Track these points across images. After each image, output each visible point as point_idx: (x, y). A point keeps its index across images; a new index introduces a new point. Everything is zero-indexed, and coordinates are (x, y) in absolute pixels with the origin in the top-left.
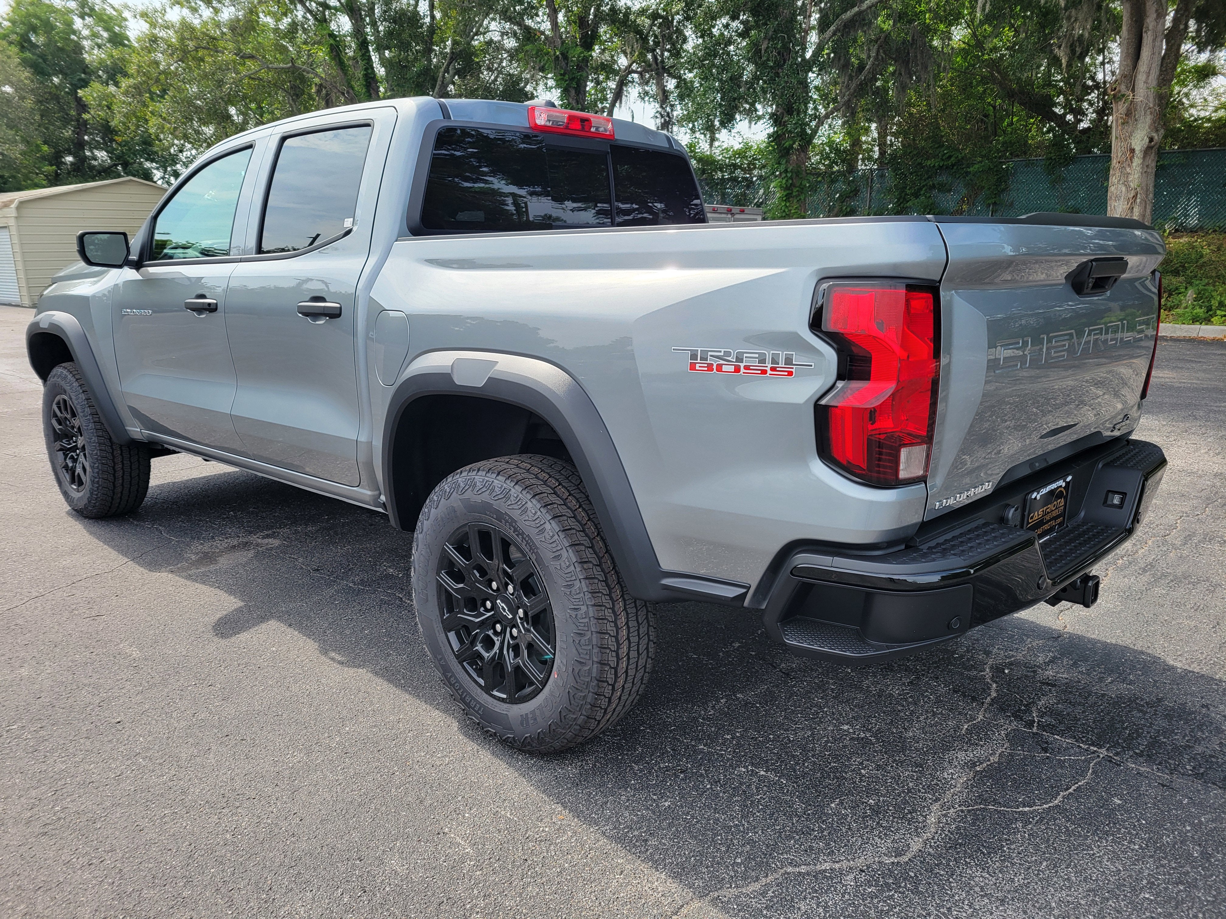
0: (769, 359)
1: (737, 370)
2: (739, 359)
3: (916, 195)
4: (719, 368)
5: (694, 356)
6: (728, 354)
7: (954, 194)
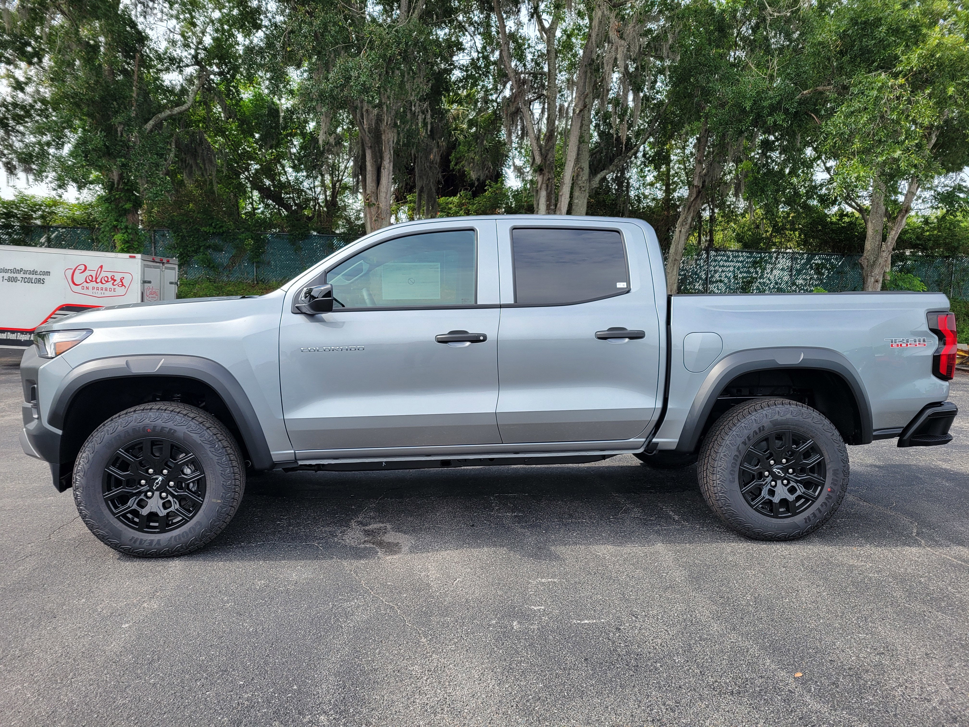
0: (917, 340)
1: (907, 345)
2: (907, 342)
3: (196, 252)
4: (901, 345)
5: (892, 342)
6: (903, 340)
7: (226, 253)
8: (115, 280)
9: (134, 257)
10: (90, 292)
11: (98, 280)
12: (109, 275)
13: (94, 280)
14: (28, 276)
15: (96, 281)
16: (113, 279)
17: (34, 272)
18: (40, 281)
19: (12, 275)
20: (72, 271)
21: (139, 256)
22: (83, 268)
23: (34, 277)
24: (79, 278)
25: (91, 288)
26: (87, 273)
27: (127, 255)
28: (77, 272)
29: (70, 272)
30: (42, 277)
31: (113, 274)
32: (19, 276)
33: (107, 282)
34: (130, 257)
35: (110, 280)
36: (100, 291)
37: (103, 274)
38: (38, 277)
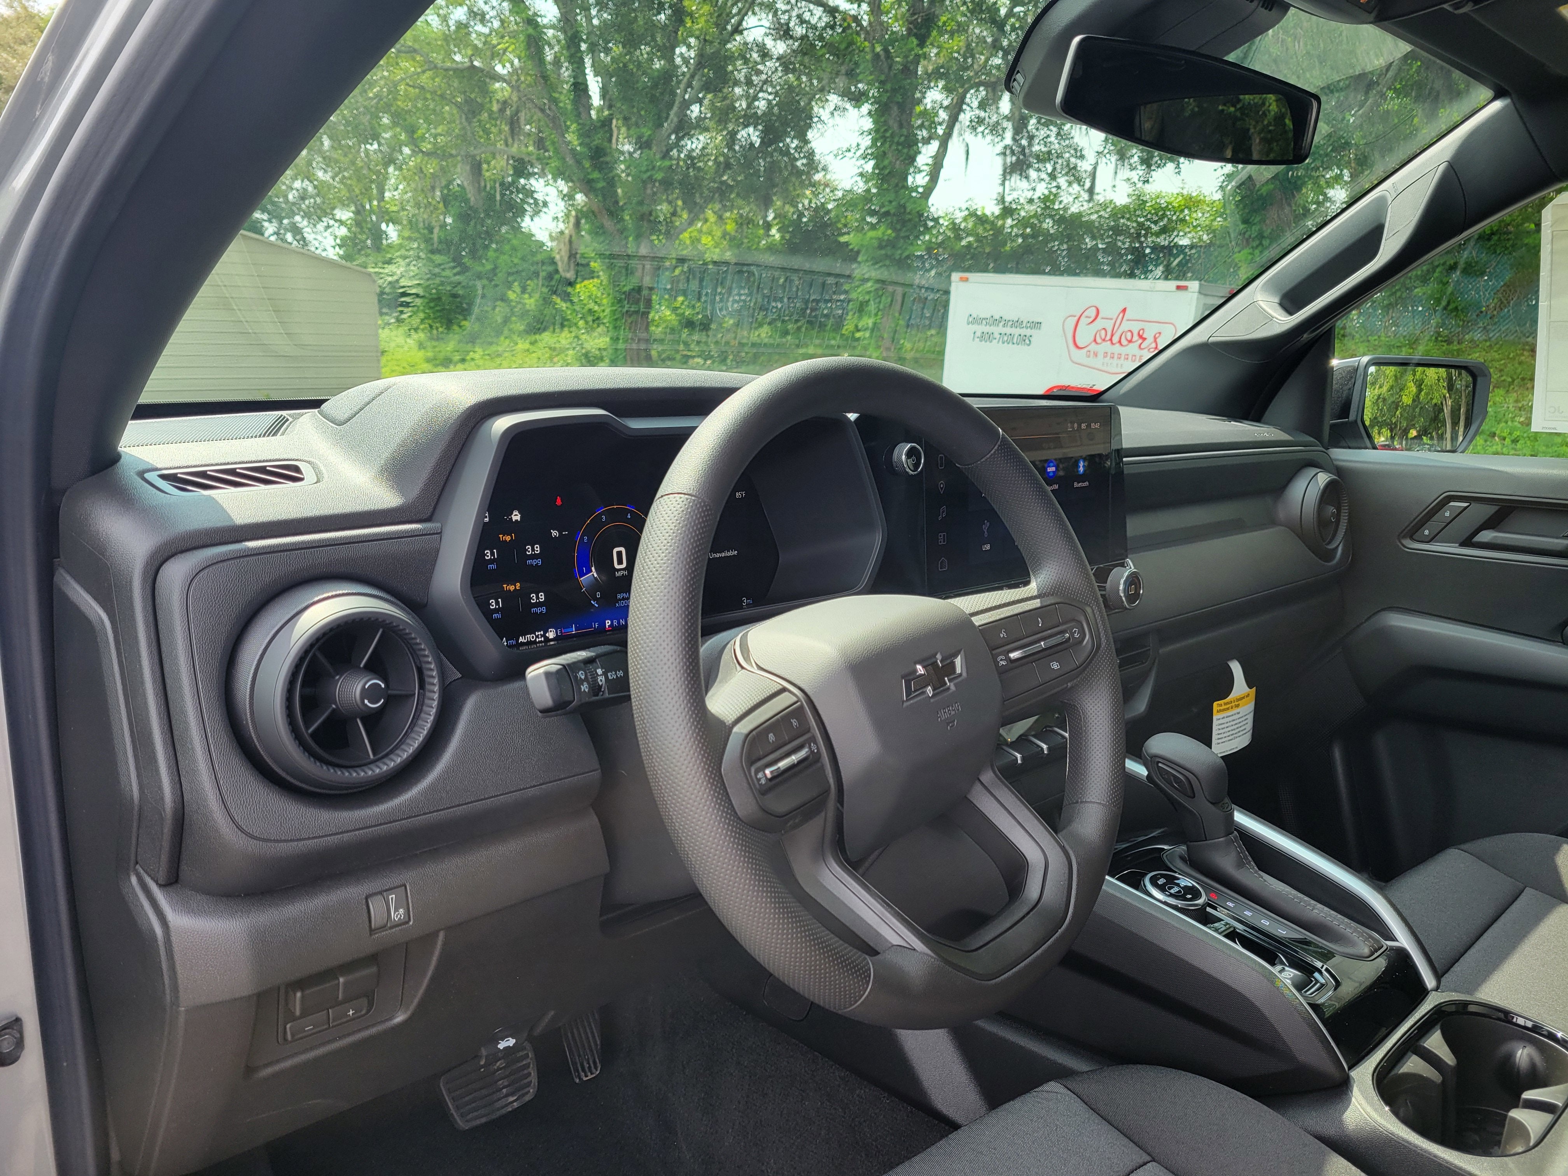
7: (1490, 279)
8: (1144, 339)
9: (1185, 288)
10: (1098, 362)
11: (1116, 339)
12: (1136, 327)
13: (1108, 337)
14: (1008, 330)
15: (1111, 340)
16: (1141, 337)
17: (1017, 323)
18: (1025, 340)
19: (987, 329)
20: (1076, 318)
21: (1194, 285)
22: (1092, 313)
23: (1016, 331)
24: (1085, 335)
25: (1100, 356)
26: (1100, 324)
27: (1172, 284)
28: (1084, 321)
29: (1072, 322)
30: (1028, 332)
31: (1141, 325)
32: (996, 330)
33: (1130, 341)
34: (1178, 288)
35: (1136, 338)
36: (1115, 361)
37: (1126, 326)
38: (1023, 332)
